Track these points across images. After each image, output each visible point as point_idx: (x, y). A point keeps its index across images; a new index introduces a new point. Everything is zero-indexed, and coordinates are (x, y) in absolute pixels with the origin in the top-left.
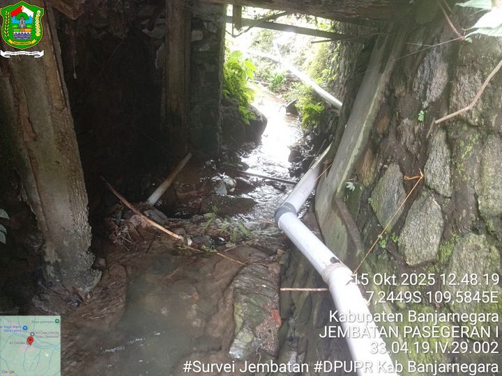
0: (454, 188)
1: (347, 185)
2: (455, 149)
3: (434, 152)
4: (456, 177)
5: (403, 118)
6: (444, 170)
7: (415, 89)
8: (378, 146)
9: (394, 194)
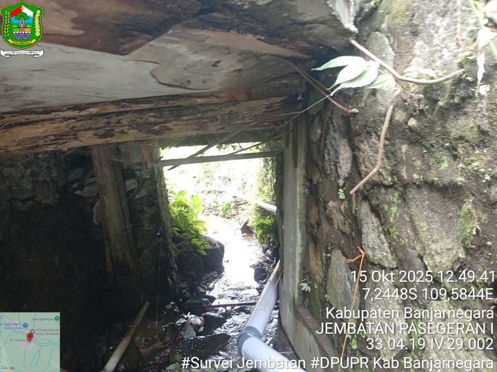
0: (397, 256)
1: (302, 287)
2: (382, 215)
3: (365, 226)
4: (394, 243)
5: (328, 202)
6: (381, 240)
7: (329, 172)
8: (317, 237)
9: (346, 283)
